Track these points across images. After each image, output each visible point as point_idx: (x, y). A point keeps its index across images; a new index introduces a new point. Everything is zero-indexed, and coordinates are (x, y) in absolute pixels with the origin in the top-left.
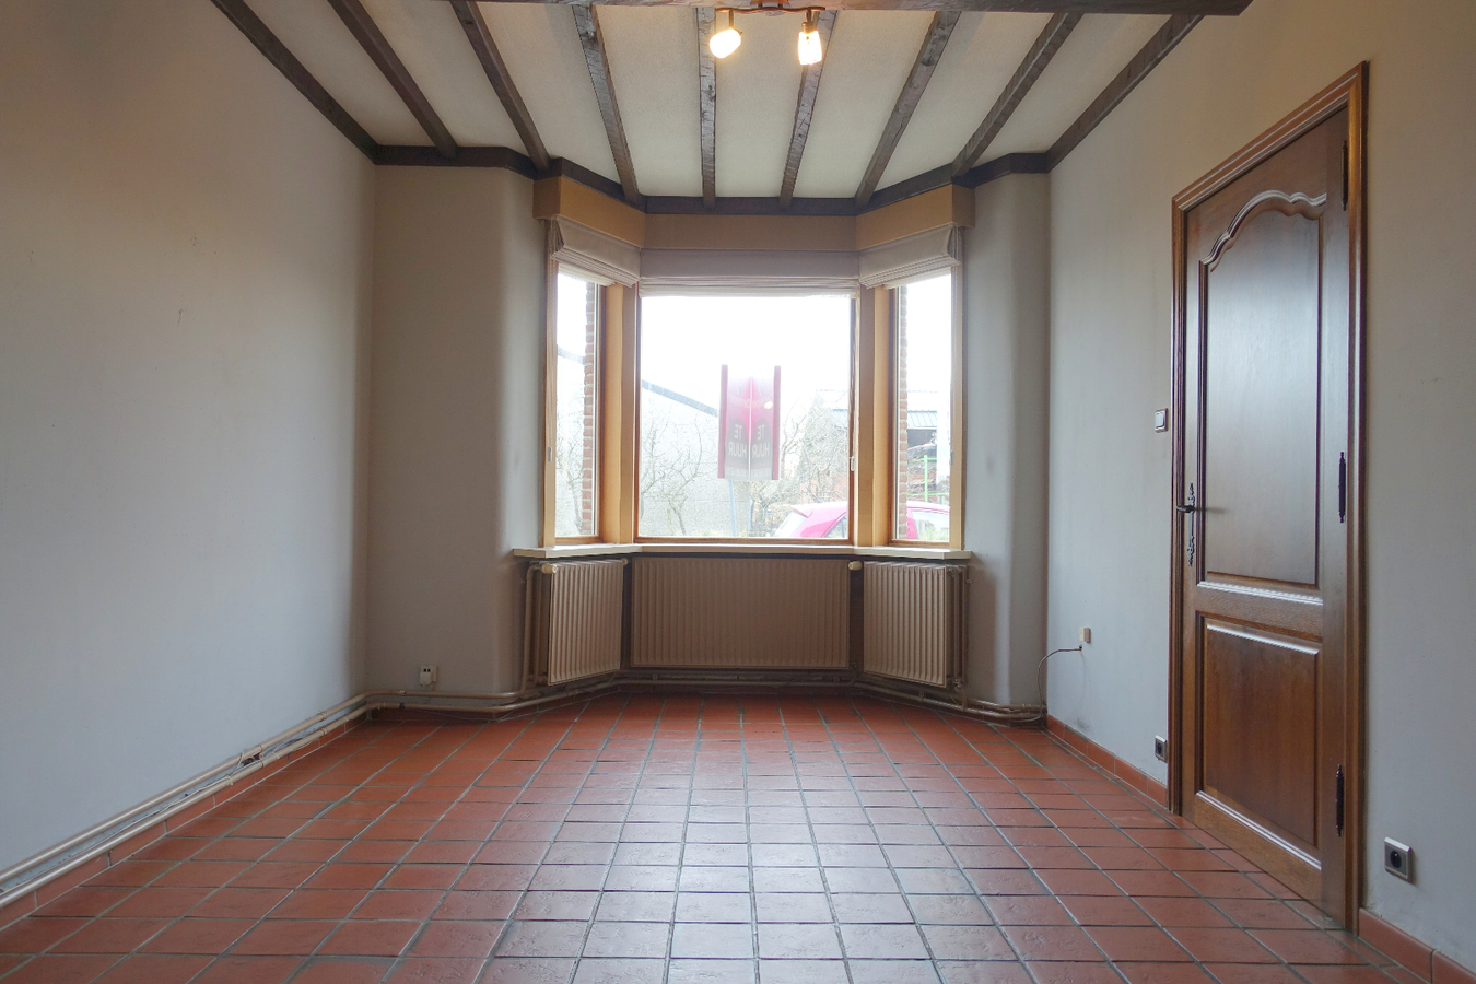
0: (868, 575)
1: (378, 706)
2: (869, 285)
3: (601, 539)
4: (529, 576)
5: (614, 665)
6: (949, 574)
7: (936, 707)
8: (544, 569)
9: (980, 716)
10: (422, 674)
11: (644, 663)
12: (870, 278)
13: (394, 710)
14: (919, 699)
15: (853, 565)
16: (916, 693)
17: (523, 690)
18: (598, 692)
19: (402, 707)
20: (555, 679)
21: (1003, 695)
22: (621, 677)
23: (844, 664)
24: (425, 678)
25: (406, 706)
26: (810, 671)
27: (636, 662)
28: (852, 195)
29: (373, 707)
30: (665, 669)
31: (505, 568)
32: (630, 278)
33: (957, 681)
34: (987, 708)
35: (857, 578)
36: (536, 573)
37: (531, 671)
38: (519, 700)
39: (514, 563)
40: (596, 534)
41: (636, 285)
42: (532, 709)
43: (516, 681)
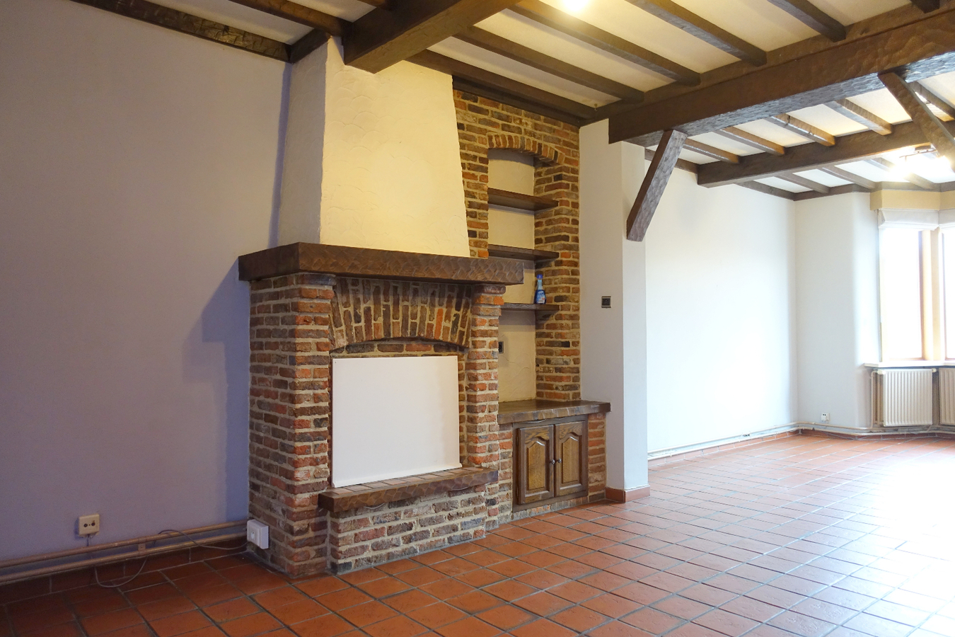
1: (803, 428)
3: (923, 358)
4: (872, 376)
5: (928, 421)
8: (879, 372)
10: (822, 416)
11: (948, 422)
13: (810, 430)
17: (871, 428)
19: (813, 430)
20: (887, 424)
24: (824, 418)
25: (816, 429)
27: (943, 422)
29: (801, 428)
31: (860, 371)
32: (934, 226)
36: (876, 374)
37: (875, 419)
38: (870, 432)
39: (866, 370)
40: (920, 356)
41: (938, 229)
42: (879, 436)
43: (869, 423)
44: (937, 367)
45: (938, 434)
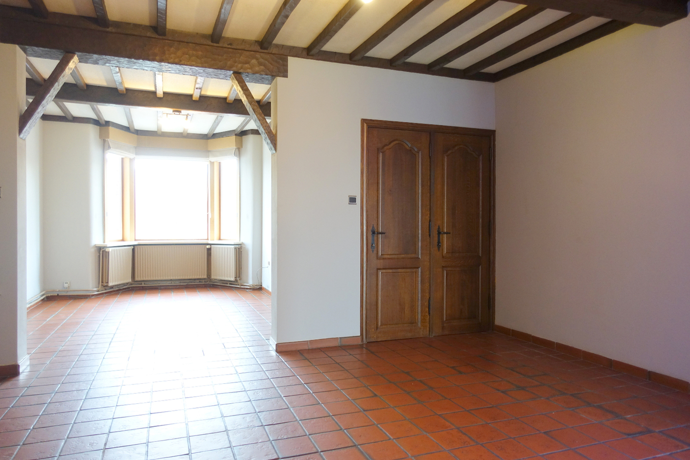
0: (212, 249)
1: (50, 295)
2: (212, 161)
3: (123, 240)
4: (101, 252)
5: (130, 280)
6: (235, 248)
7: (233, 287)
8: (107, 250)
9: (244, 288)
10: (65, 284)
11: (139, 279)
12: (212, 159)
13: (55, 296)
14: (228, 285)
15: (208, 247)
16: (227, 284)
17: (100, 288)
18: (124, 289)
19: (58, 295)
20: (110, 284)
21: (250, 281)
22: (131, 284)
23: (205, 277)
24: (66, 285)
25: (60, 294)
26: (195, 279)
27: (137, 279)
28: (206, 133)
29: (48, 295)
30: (146, 281)
31: (93, 250)
32: (132, 156)
33: (238, 279)
34: (246, 286)
35: (209, 250)
36: (103, 251)
37: (102, 282)
38: (98, 291)
39: (96, 248)
40: (121, 239)
41: (134, 159)
42: (103, 294)
43: (97, 285)
44: (134, 246)
45: (131, 287)
